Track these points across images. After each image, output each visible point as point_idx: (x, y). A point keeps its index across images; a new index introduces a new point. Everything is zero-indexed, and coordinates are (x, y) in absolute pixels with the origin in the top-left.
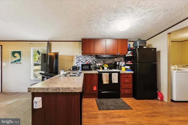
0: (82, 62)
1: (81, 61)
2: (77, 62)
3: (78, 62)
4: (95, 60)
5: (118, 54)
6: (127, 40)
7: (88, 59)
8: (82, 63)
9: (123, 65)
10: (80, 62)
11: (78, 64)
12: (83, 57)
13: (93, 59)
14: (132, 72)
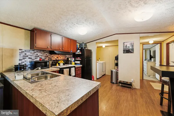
0: (31, 58)
1: (29, 56)
2: (22, 58)
3: (24, 59)
4: (49, 56)
5: (72, 51)
6: (76, 41)
7: (39, 54)
8: (30, 60)
9: (73, 61)
10: (27, 58)
11: (23, 61)
12: (33, 52)
13: (47, 55)
14: (81, 66)
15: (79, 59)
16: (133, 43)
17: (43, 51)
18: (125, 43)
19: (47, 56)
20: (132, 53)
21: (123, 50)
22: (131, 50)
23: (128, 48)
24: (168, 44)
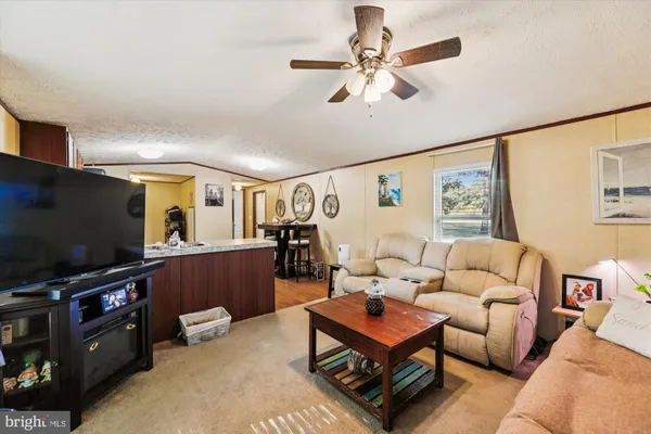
16: (222, 188)
18: (209, 186)
20: (221, 205)
21: (206, 200)
22: (219, 200)
23: (213, 195)
24: (254, 194)
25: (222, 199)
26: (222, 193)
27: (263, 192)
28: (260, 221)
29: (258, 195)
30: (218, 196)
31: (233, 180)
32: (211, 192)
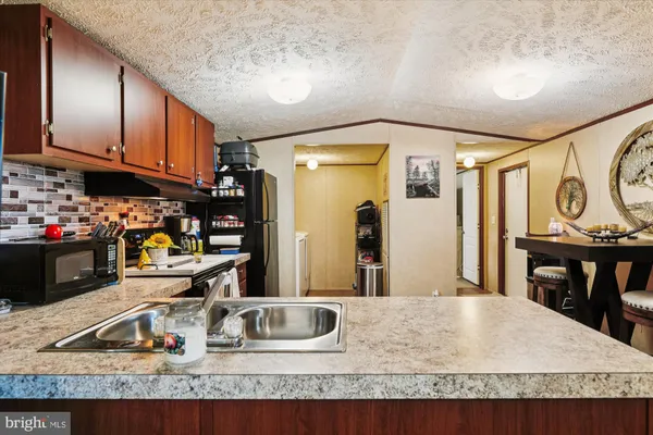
4: (82, 208)
5: (201, 181)
6: (213, 126)
7: (25, 192)
13: (69, 198)
14: (246, 257)
15: (231, 221)
16: (438, 163)
17: (48, 174)
18: (413, 161)
19: (70, 204)
20: (434, 196)
21: (408, 187)
22: (431, 185)
23: (421, 177)
24: (502, 173)
25: (436, 185)
26: (436, 172)
27: (520, 167)
28: (517, 228)
29: (510, 177)
30: (430, 177)
31: (459, 146)
32: (417, 172)
